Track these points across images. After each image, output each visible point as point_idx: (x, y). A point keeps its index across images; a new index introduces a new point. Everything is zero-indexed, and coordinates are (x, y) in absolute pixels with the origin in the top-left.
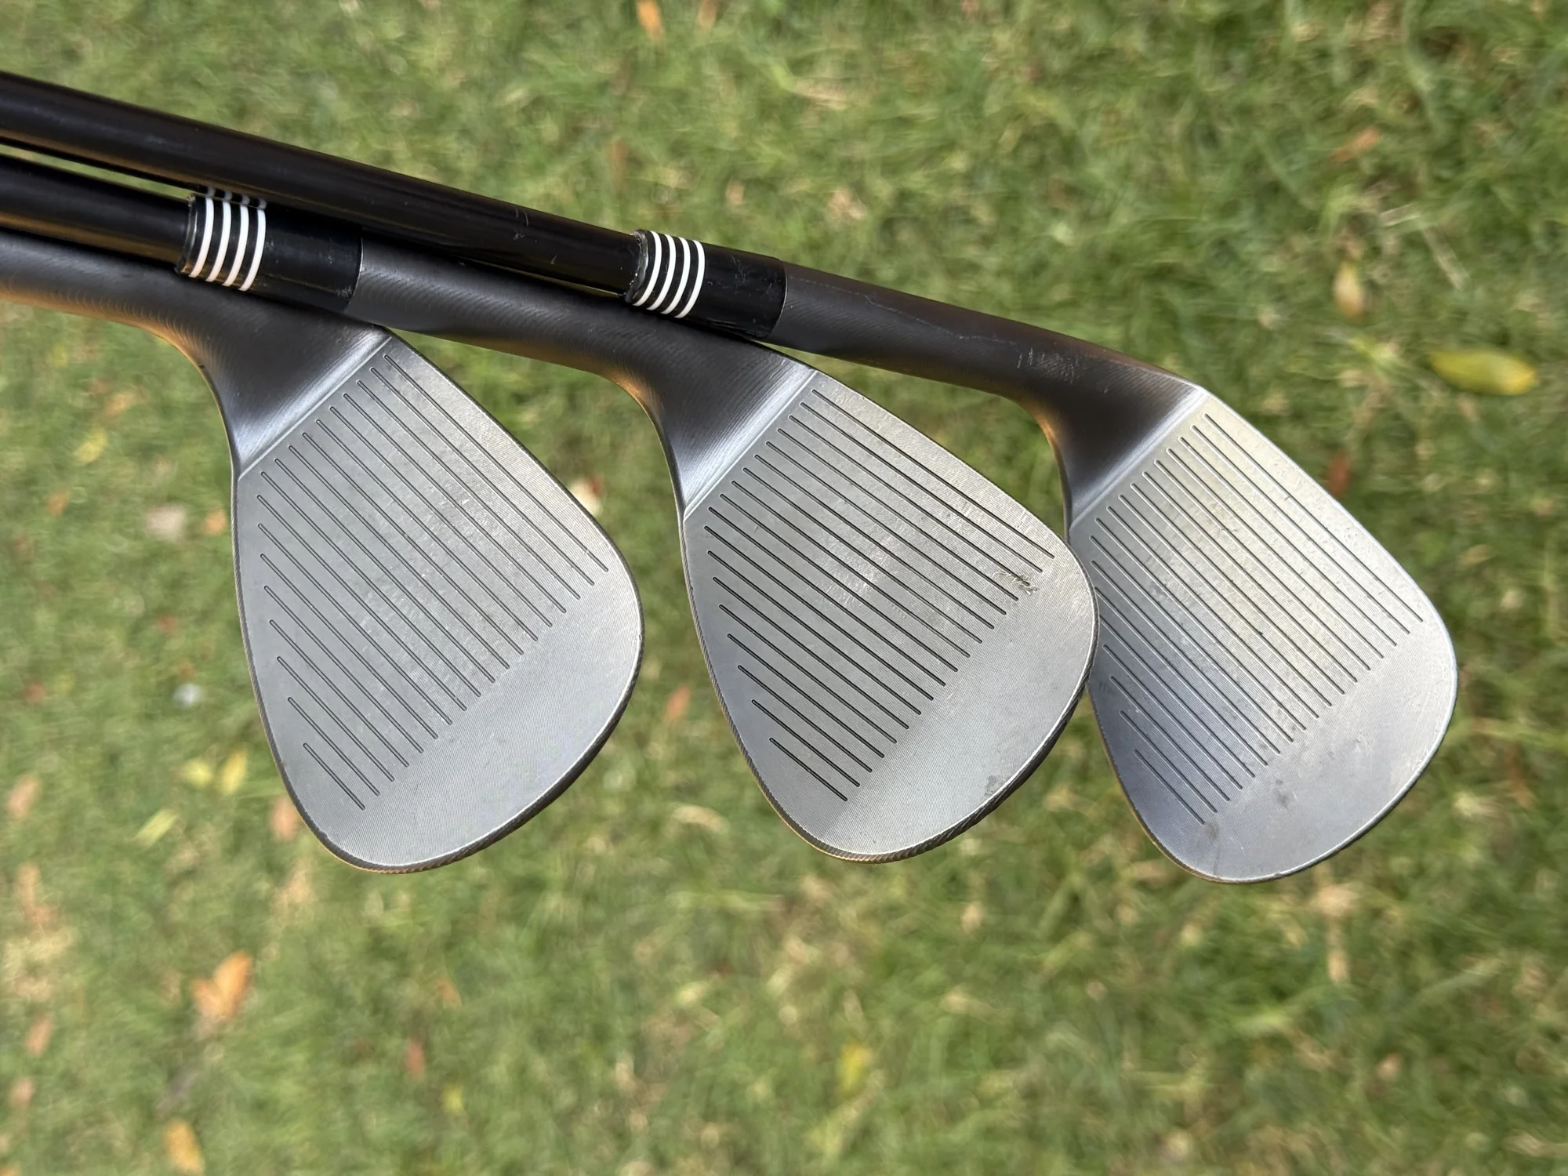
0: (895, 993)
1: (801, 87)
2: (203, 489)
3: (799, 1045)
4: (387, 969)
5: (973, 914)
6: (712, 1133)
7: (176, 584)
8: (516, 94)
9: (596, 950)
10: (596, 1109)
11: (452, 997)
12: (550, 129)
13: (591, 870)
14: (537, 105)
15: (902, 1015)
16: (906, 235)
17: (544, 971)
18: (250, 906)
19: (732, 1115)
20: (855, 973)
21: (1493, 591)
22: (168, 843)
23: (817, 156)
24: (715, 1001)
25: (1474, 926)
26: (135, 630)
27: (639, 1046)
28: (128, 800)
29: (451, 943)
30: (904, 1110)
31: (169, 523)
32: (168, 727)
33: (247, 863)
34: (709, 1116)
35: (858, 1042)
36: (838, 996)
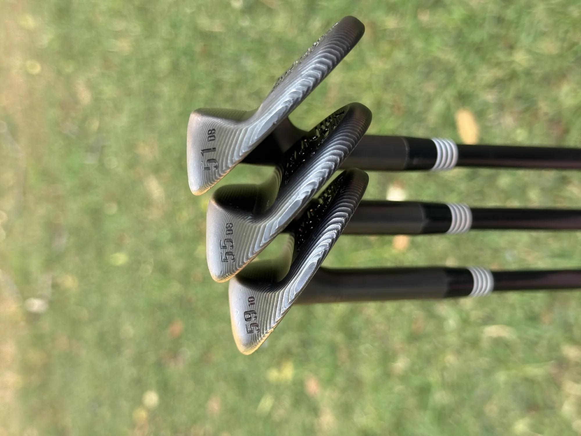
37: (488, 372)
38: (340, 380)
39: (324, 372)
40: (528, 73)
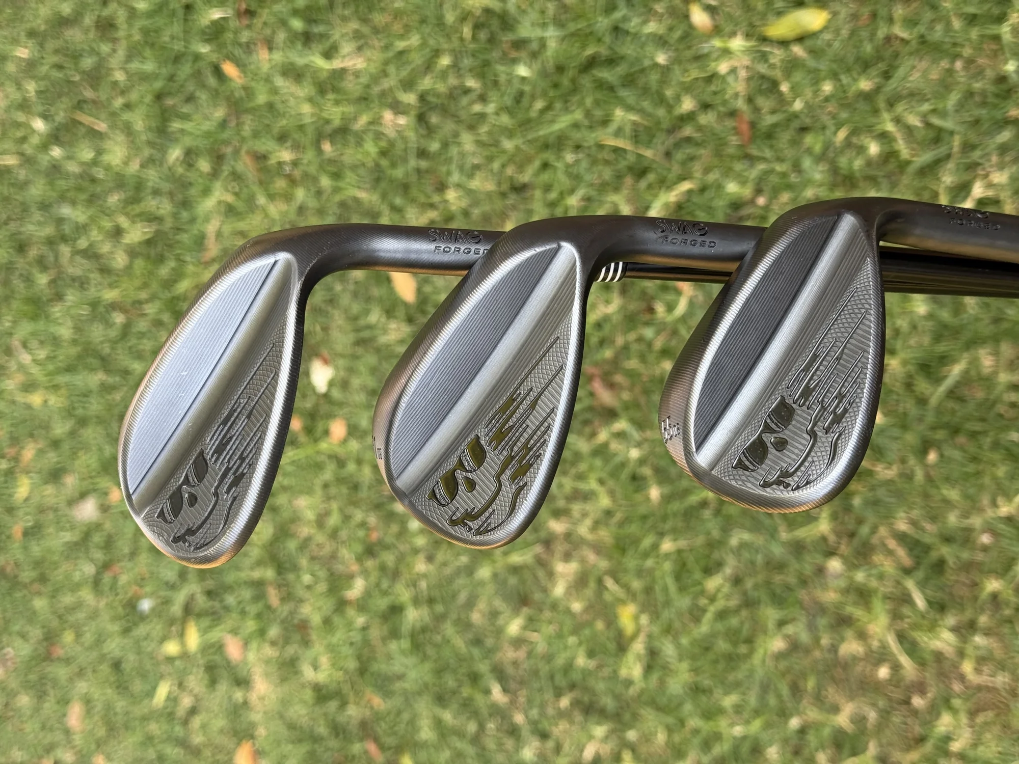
0: (631, 562)
1: (337, 64)
2: (98, 480)
3: (590, 624)
4: (333, 705)
5: (655, 493)
6: (565, 702)
7: (109, 544)
8: (175, 154)
9: (449, 629)
10: (491, 726)
11: (378, 702)
12: (204, 165)
13: (423, 584)
14: (190, 155)
15: (640, 573)
16: (434, 119)
17: (425, 658)
18: (237, 711)
19: (572, 686)
20: (604, 564)
21: (862, 149)
22: (172, 699)
23: (364, 100)
24: (531, 623)
25: (942, 348)
26: (96, 583)
27: (500, 674)
28: (137, 686)
29: (363, 671)
30: (668, 630)
31: (88, 510)
32: (141, 630)
33: (223, 687)
34: (558, 694)
35: (623, 602)
36: (600, 582)
37: (469, 570)
38: (274, 632)
39: (251, 625)
40: (466, 213)
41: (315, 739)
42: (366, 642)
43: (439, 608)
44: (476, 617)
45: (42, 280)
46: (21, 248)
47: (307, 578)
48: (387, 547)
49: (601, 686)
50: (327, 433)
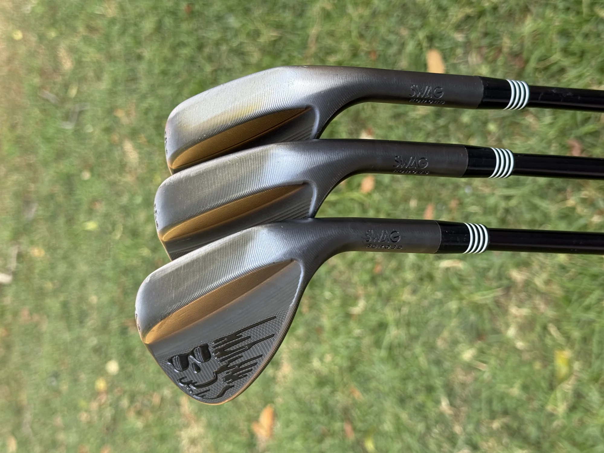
0: (574, 313)
3: (530, 363)
4: (327, 390)
6: (496, 425)
9: (418, 349)
10: (436, 431)
11: (358, 395)
13: (406, 310)
17: (396, 365)
19: (506, 413)
20: (550, 313)
24: (481, 355)
27: (450, 391)
29: (351, 369)
30: (596, 379)
34: (493, 416)
35: (561, 348)
36: (545, 328)
37: (443, 302)
41: (312, 413)
42: (358, 348)
43: (413, 330)
44: (440, 344)
45: (208, 68)
46: (200, 47)
47: (327, 294)
48: (386, 279)
49: (528, 416)
50: (359, 185)
